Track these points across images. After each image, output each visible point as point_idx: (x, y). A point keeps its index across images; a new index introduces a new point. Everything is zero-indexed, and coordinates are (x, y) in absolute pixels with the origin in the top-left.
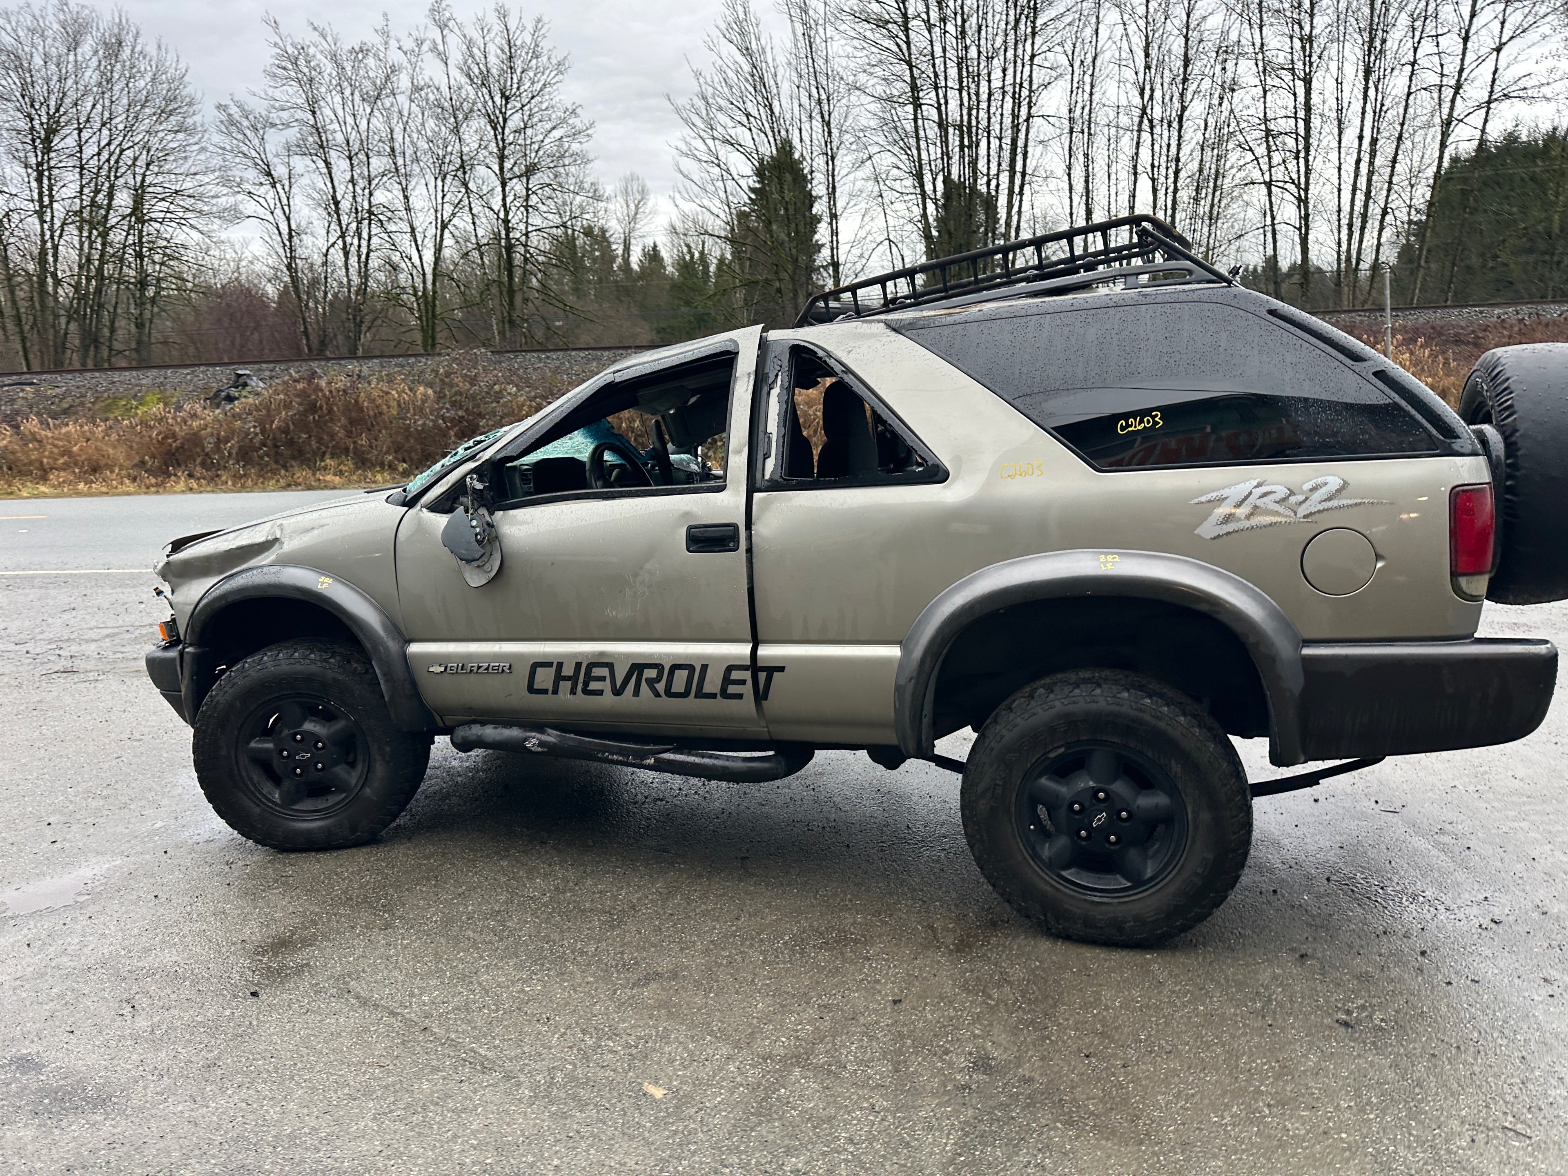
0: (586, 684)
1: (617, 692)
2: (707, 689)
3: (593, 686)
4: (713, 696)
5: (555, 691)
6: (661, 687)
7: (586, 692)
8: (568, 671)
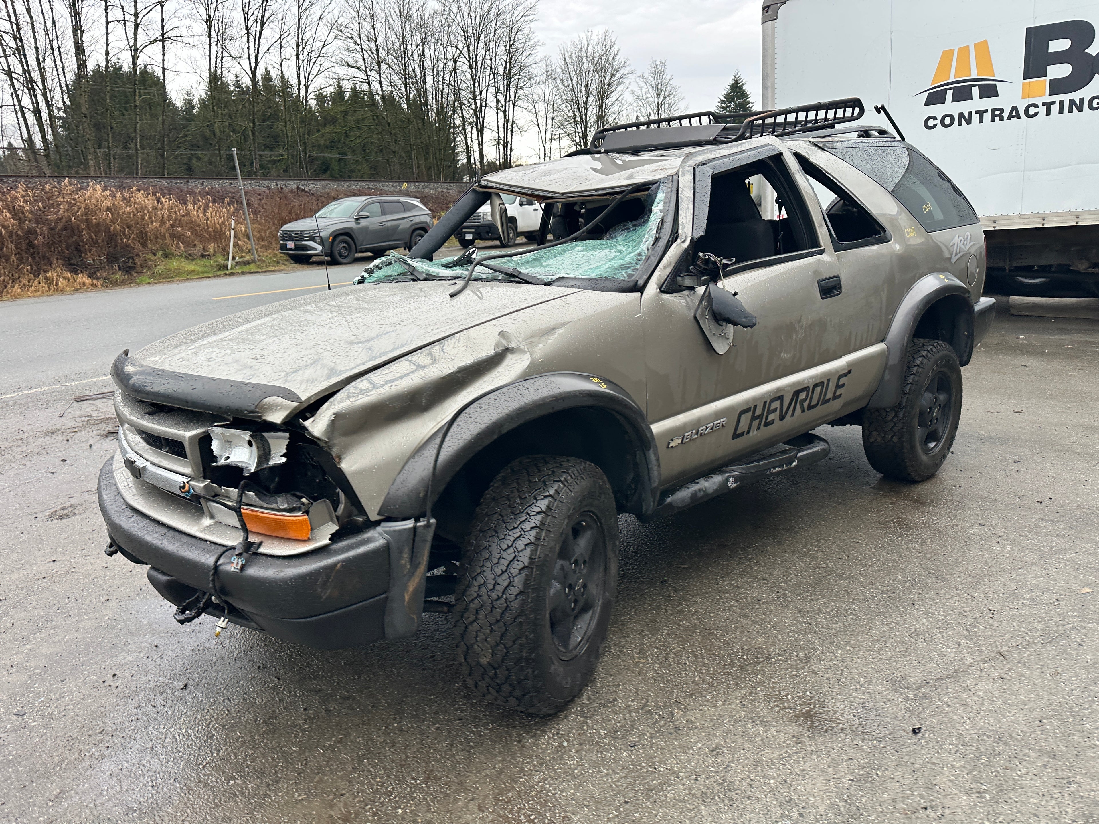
0: (767, 418)
1: (782, 418)
2: (827, 397)
3: (771, 417)
4: (828, 401)
5: (748, 432)
6: (806, 404)
7: (767, 424)
8: (758, 412)
